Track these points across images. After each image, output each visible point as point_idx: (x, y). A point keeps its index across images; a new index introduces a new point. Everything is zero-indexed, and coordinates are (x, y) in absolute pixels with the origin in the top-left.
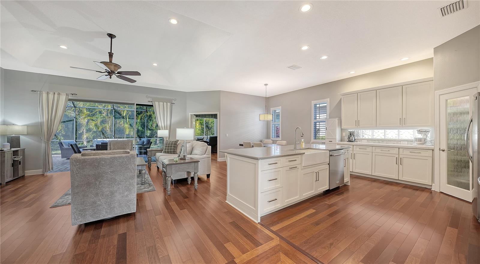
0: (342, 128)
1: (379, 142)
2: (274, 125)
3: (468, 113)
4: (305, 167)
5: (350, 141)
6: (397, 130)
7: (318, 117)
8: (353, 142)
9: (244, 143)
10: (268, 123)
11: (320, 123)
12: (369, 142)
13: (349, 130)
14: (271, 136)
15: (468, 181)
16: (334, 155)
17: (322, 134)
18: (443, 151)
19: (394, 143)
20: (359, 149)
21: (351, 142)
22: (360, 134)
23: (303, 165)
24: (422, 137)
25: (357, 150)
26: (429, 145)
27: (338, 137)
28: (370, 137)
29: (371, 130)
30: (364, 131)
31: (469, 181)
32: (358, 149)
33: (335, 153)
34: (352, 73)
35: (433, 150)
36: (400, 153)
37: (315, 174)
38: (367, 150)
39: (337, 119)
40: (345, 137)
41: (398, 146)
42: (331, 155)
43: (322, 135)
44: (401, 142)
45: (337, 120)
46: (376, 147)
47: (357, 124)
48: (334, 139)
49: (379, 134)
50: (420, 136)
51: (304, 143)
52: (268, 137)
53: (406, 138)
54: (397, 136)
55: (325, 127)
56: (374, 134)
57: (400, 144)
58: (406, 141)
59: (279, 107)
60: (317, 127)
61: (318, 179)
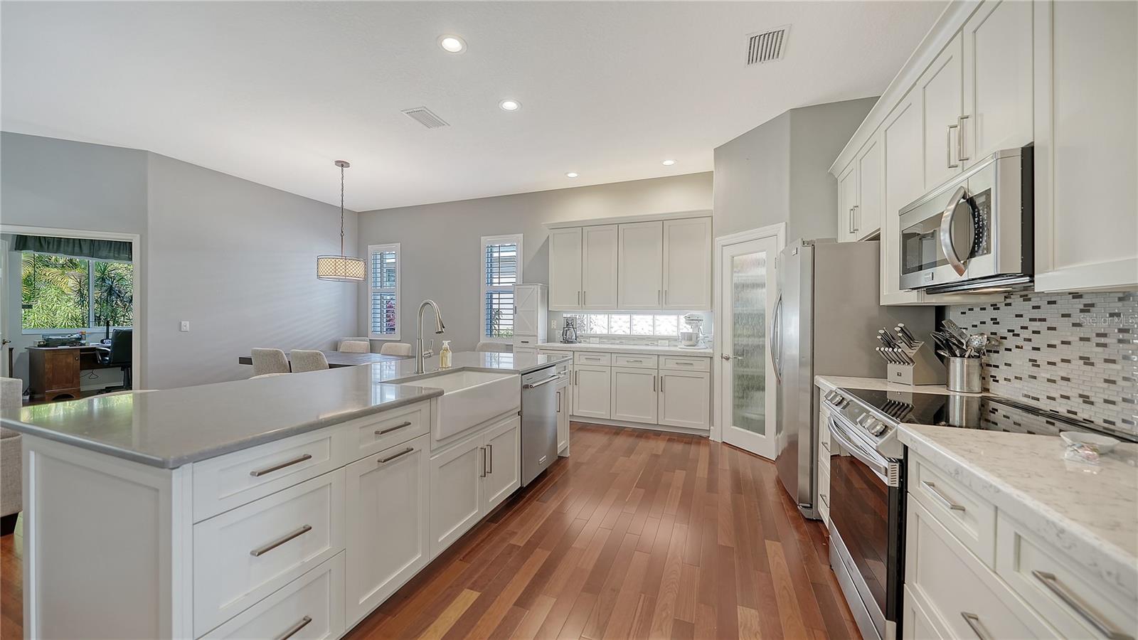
0: (550, 309)
1: (621, 343)
2: (379, 297)
3: (762, 285)
4: (446, 440)
5: (566, 341)
6: (651, 317)
7: (496, 280)
8: (572, 342)
9: (255, 352)
10: (359, 288)
11: (502, 296)
12: (603, 343)
13: (565, 315)
14: (370, 329)
15: (762, 417)
16: (534, 385)
17: (506, 323)
18: (727, 359)
19: (648, 345)
20: (585, 360)
21: (569, 342)
22: (585, 323)
23: (438, 435)
24: (691, 331)
25: (581, 360)
26: (702, 348)
27: (541, 332)
28: (605, 332)
29: (606, 316)
30: (593, 316)
31: (764, 415)
32: (583, 361)
33: (536, 380)
34: (573, 177)
35: (711, 358)
36: (660, 367)
37: (479, 455)
38: (601, 363)
39: (539, 287)
40: (557, 332)
41: (658, 351)
42: (526, 387)
43: (505, 327)
44: (659, 341)
45: (537, 289)
46: (620, 355)
47: (582, 300)
48: (532, 336)
49: (620, 324)
50: (687, 329)
51: (450, 354)
52: (359, 332)
53: (666, 334)
54: (651, 329)
55: (511, 306)
56: (613, 325)
57: (657, 345)
58: (667, 339)
59: (394, 246)
60: (494, 306)
61: (488, 469)
